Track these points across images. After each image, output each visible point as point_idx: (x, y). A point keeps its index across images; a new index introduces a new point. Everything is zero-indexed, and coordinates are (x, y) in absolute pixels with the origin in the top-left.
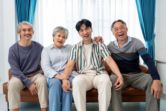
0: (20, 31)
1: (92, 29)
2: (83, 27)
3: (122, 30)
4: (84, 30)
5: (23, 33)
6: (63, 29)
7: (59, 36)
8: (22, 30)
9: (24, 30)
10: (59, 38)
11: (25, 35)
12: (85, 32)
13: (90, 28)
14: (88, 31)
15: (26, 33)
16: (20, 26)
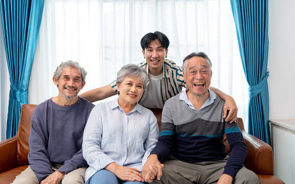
0: (60, 77)
1: (167, 53)
2: (155, 45)
3: (204, 75)
4: (155, 51)
5: (62, 82)
6: (136, 70)
7: (130, 84)
8: (62, 77)
9: (67, 78)
10: (129, 88)
11: (67, 86)
12: (154, 54)
13: (165, 50)
14: (160, 54)
15: (68, 85)
16: (62, 69)
